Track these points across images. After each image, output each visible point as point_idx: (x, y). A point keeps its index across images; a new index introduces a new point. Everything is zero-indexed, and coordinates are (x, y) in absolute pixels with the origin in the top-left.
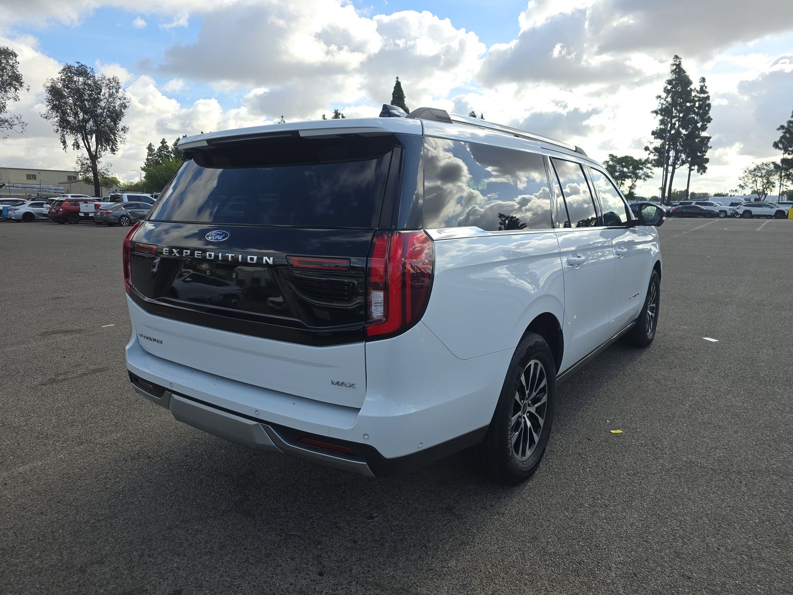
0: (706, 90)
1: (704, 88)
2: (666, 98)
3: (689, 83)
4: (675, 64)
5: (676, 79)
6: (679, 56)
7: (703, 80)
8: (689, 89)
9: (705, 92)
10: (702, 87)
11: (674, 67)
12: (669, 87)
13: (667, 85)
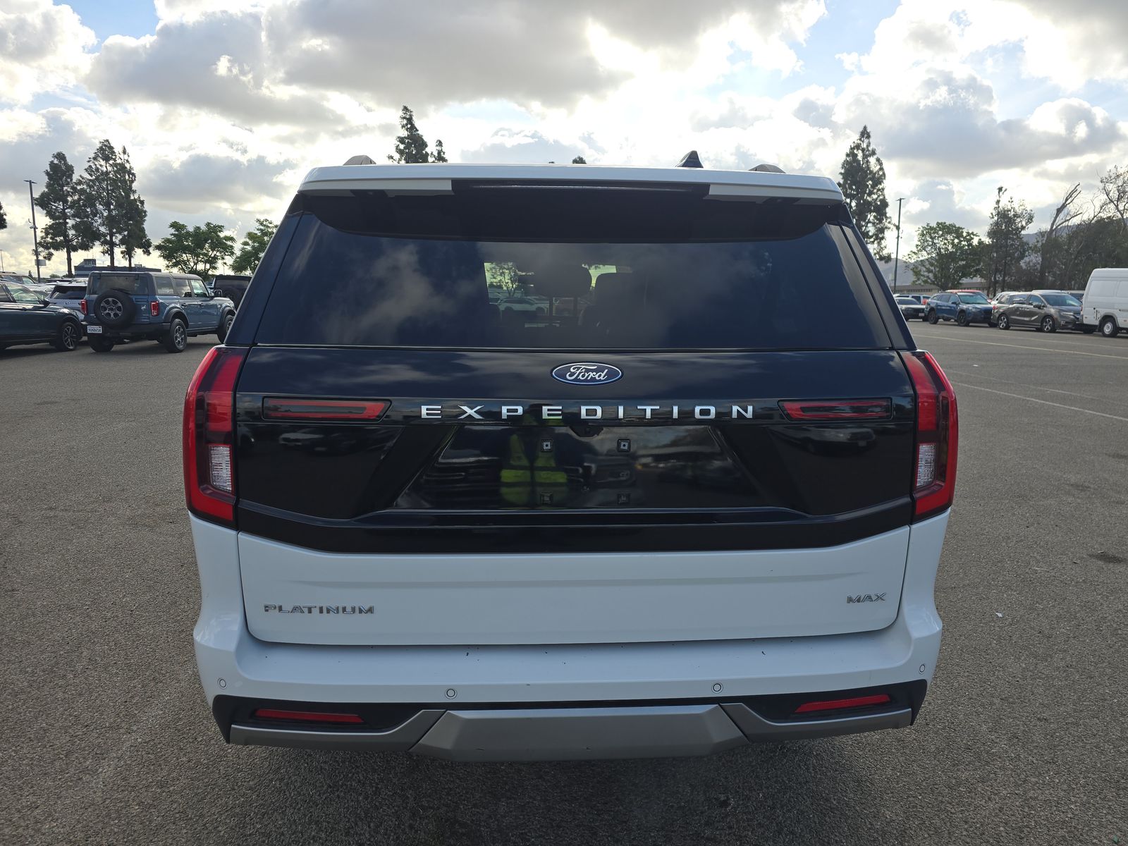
0: (444, 156)
1: (442, 153)
2: (400, 160)
3: (424, 145)
4: (404, 118)
5: (408, 137)
6: (409, 108)
7: (440, 143)
8: (424, 152)
9: (444, 160)
10: (439, 153)
11: (405, 122)
12: (402, 147)
13: (399, 143)
